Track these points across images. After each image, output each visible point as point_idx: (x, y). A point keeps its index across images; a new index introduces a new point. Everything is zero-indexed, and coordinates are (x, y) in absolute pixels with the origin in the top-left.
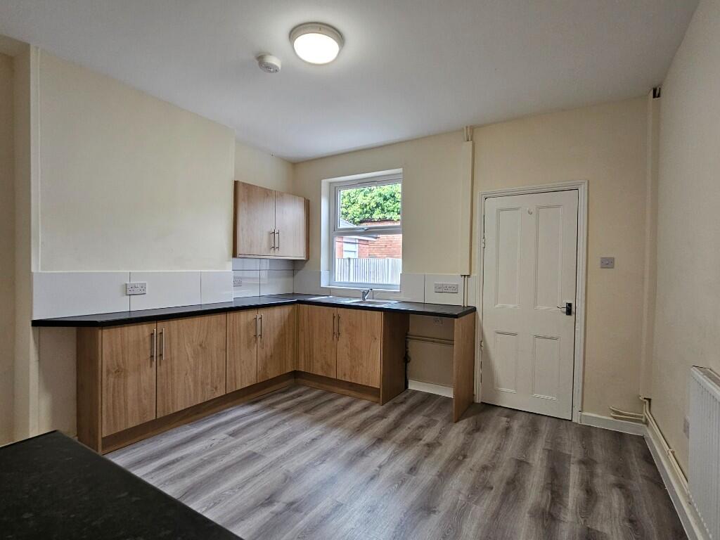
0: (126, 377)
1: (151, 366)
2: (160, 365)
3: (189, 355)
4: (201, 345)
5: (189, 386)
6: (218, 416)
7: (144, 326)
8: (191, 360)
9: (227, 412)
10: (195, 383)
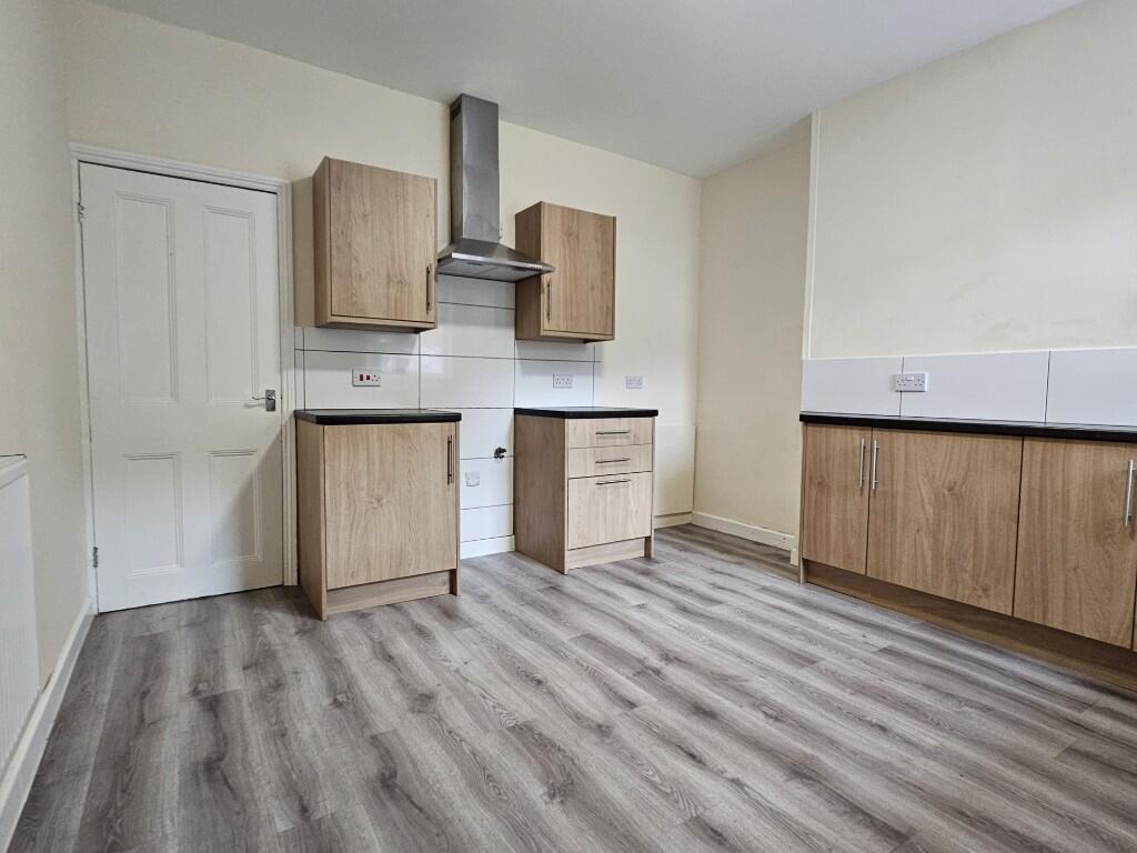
0: (829, 494)
1: (862, 494)
2: (875, 496)
3: (926, 501)
4: (951, 489)
5: (923, 556)
6: (988, 648)
7: (855, 431)
8: (930, 510)
9: (1015, 658)
10: (937, 556)
